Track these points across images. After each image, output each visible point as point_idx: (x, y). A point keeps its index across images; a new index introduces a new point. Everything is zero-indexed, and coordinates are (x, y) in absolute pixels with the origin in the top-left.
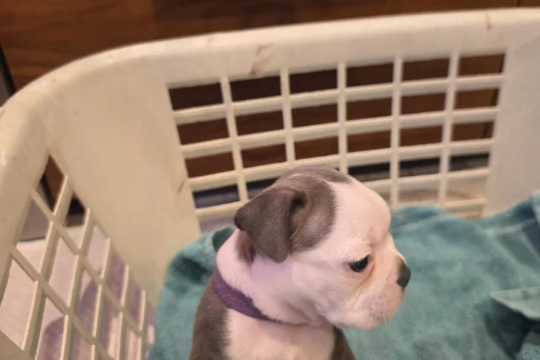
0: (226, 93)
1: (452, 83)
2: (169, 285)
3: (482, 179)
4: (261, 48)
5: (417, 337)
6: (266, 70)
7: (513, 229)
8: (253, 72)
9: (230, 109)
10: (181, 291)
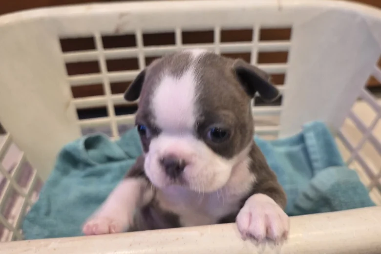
0: (99, 43)
1: (255, 46)
4: (122, 15)
6: (126, 29)
8: (117, 30)
9: (101, 54)
10: (65, 172)
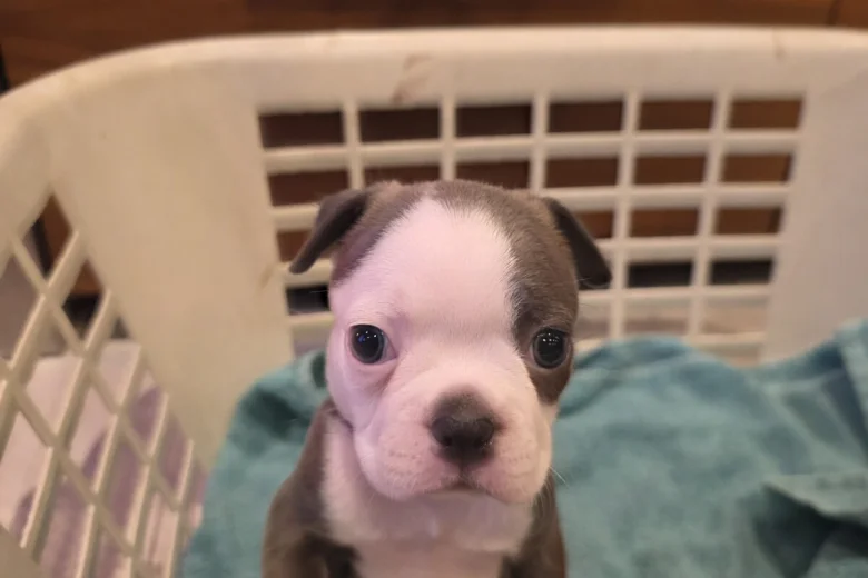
0: (352, 128)
1: (719, 140)
2: (234, 438)
3: (762, 302)
4: (412, 61)
5: (640, 545)
6: (420, 96)
7: (809, 386)
8: (398, 97)
9: (355, 155)
10: (254, 449)
